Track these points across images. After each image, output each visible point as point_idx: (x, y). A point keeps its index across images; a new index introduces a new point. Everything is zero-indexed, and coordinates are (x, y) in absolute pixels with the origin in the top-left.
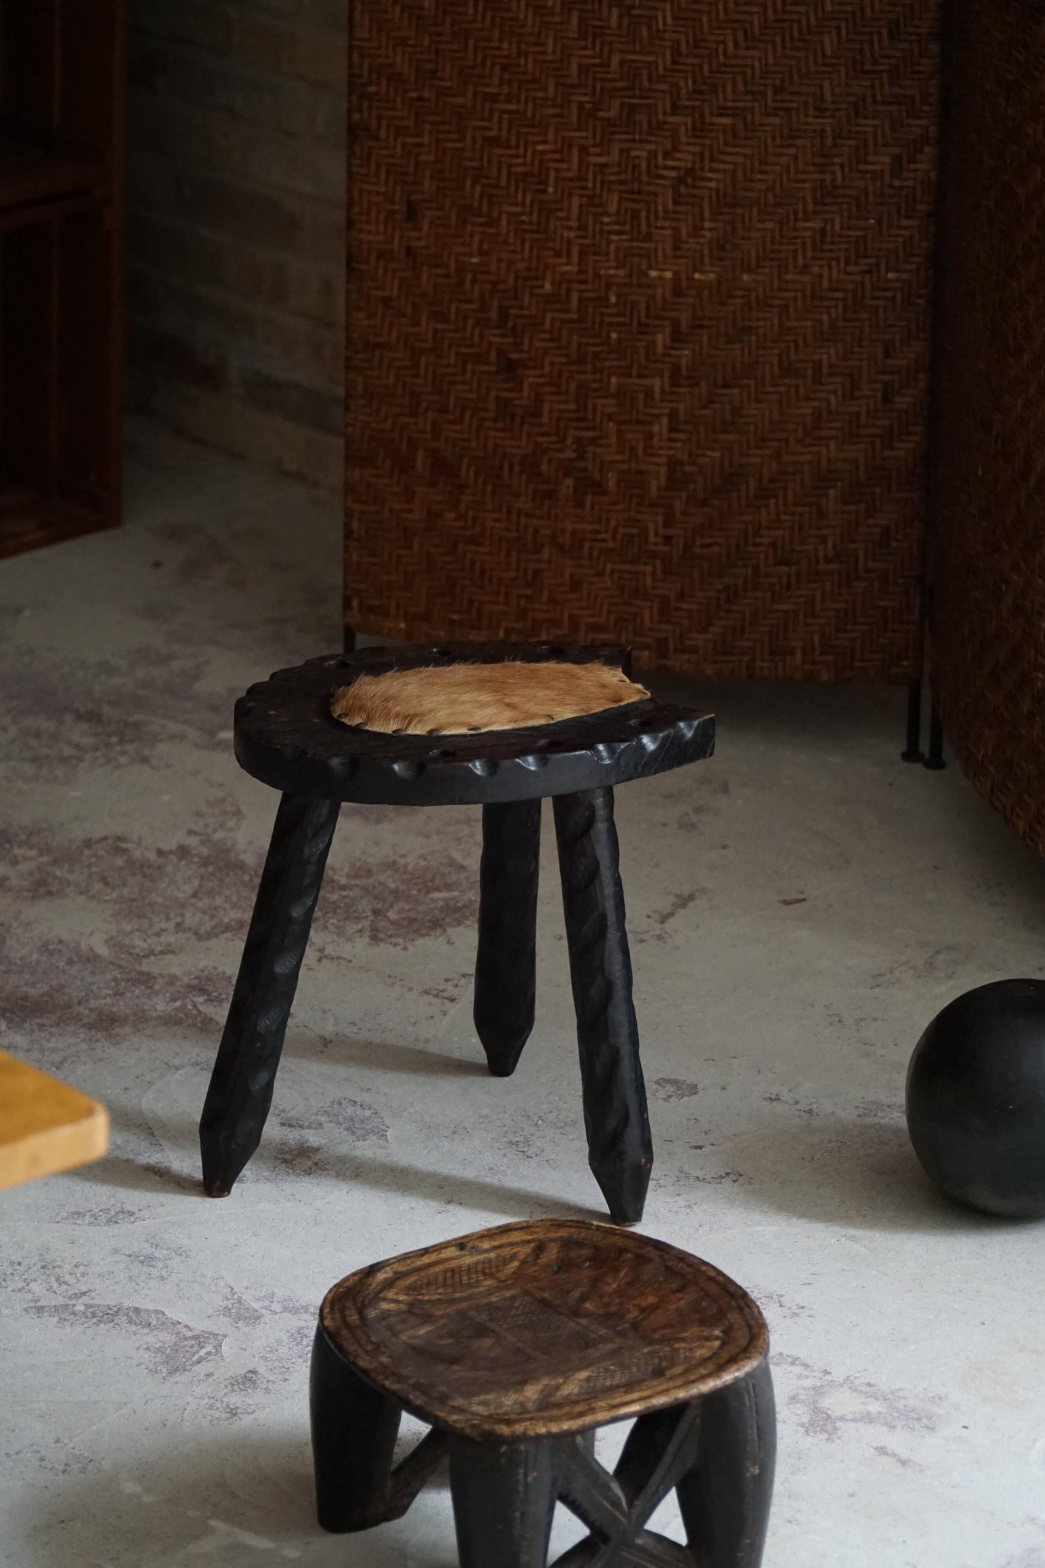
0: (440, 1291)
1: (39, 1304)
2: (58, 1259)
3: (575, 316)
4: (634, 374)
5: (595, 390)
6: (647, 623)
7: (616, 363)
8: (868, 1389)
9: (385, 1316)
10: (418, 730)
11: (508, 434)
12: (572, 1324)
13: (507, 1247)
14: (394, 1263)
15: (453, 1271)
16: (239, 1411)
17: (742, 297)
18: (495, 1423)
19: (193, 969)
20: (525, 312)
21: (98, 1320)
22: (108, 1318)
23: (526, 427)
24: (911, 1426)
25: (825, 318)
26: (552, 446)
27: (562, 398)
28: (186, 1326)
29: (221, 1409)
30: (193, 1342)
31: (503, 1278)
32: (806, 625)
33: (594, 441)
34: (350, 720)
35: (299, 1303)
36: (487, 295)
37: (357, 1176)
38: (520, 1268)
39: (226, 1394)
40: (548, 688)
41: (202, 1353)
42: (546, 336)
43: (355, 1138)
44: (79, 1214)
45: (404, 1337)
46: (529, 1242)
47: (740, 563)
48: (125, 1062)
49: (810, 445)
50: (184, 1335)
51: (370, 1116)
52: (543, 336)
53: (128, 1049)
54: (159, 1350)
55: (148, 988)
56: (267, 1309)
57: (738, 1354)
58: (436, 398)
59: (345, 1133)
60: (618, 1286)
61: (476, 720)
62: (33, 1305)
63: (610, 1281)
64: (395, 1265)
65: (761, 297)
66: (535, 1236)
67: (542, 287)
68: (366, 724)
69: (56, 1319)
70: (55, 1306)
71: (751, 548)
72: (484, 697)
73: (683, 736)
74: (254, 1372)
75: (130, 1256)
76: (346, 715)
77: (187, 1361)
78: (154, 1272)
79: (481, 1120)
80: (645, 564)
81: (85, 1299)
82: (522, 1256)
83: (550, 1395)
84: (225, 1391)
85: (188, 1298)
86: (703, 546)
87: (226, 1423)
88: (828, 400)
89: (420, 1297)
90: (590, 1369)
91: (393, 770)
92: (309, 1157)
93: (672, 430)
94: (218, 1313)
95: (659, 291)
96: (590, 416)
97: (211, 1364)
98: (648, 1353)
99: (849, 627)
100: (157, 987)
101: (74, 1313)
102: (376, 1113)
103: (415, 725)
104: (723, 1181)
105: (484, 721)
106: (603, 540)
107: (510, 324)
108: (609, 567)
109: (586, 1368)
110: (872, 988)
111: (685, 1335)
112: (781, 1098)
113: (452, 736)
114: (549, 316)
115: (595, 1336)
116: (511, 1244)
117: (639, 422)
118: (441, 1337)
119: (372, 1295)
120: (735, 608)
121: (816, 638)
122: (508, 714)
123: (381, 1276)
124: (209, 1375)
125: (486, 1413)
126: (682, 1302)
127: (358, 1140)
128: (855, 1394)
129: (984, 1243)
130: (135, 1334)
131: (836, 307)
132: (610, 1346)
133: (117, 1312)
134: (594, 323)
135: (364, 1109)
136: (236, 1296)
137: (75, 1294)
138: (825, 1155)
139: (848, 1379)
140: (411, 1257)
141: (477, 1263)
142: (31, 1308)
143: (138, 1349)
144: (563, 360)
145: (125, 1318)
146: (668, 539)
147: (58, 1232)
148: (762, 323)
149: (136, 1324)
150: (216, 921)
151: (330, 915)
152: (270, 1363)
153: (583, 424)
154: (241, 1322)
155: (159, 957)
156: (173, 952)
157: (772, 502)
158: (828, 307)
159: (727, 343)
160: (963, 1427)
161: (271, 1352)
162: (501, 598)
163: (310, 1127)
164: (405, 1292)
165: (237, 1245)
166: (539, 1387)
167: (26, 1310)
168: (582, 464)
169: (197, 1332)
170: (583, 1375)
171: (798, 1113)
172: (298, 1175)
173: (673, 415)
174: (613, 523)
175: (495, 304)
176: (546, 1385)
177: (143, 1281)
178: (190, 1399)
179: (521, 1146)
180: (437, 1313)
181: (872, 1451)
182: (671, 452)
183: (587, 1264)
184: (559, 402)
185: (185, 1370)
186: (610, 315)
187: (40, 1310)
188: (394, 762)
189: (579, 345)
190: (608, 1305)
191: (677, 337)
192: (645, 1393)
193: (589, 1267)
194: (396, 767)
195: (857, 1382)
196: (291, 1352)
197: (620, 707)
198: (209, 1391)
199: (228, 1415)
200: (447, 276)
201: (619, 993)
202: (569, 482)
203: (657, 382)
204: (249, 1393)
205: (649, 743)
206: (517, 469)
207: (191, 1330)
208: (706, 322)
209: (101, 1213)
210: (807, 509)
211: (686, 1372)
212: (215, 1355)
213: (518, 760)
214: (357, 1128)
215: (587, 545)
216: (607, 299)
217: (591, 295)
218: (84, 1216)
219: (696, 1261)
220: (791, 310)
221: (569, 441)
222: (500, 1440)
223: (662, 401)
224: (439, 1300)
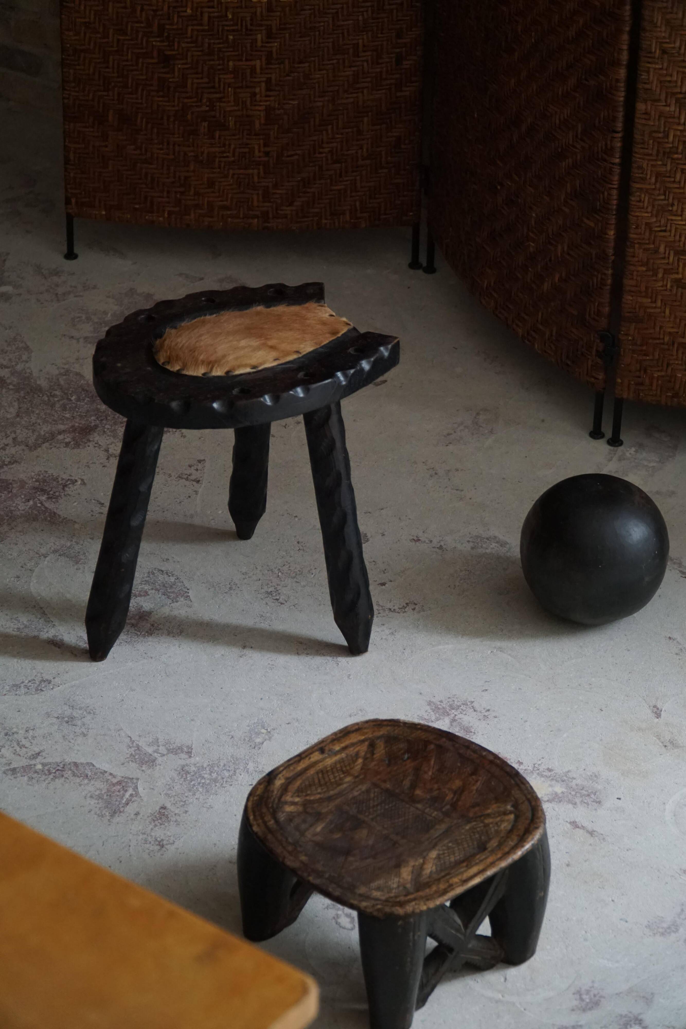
0: (319, 790)
1: (12, 766)
2: (14, 726)
3: (207, 28)
4: (244, 59)
5: (219, 70)
6: (255, 203)
7: (233, 53)
8: (549, 774)
9: (291, 818)
10: (218, 372)
11: (166, 99)
12: (412, 809)
13: (350, 747)
14: (283, 770)
15: (322, 771)
16: (165, 842)
17: (310, 10)
18: (393, 906)
19: (33, 474)
20: (175, 27)
21: (54, 776)
22: (59, 774)
23: (177, 94)
24: (586, 801)
25: (360, 18)
26: (194, 104)
27: (200, 76)
28: (111, 774)
29: (153, 843)
30: (119, 787)
31: (356, 775)
32: (351, 197)
33: (220, 100)
34: (171, 367)
35: (176, 744)
36: (150, 18)
37: (181, 632)
38: (364, 764)
39: (152, 829)
40: (291, 330)
41: (127, 795)
42: (189, 40)
43: (170, 601)
44: (16, 686)
45: (309, 835)
46: (363, 741)
47: (311, 165)
48: (11, 555)
49: (352, 93)
50: (112, 782)
51: (175, 582)
52: (186, 40)
53: (10, 544)
54: (100, 797)
55: (9, 492)
56: (157, 753)
57: (529, 825)
58: (120, 79)
59: (163, 597)
60: (433, 773)
61: (254, 362)
62: (8, 768)
63: (426, 769)
64: (284, 772)
65: (321, 9)
66: (366, 736)
67: (186, 11)
68: (183, 369)
69: (26, 778)
70: (23, 767)
71: (317, 155)
72: (254, 343)
73: (383, 356)
74: (164, 808)
75: (58, 718)
76: (169, 363)
77: (119, 804)
78: (77, 730)
79: (244, 576)
80: (253, 169)
81: (39, 759)
82: (363, 754)
83: (419, 875)
84: (151, 826)
85: (105, 750)
86: (288, 156)
87: (159, 854)
88: (363, 66)
89: (308, 798)
90: (437, 848)
91: (213, 408)
92: (147, 620)
93: (268, 90)
94: (127, 760)
95: (259, 10)
96: (217, 85)
97: (135, 804)
98: (470, 829)
99: (377, 196)
100: (14, 491)
101: (36, 772)
102: (178, 578)
103: (216, 368)
104: (406, 610)
105: (260, 361)
106: (227, 157)
107: (166, 34)
108: (231, 172)
109: (434, 847)
110: (447, 446)
111: (489, 811)
112: (420, 538)
113: (241, 375)
114: (190, 28)
115: (431, 818)
116: (353, 745)
117: (247, 87)
118: (331, 832)
119: (276, 801)
120: (309, 190)
121: (358, 204)
122: (274, 354)
123: (279, 782)
124: (137, 814)
125: (383, 898)
126: (479, 783)
127: (173, 602)
128: (543, 779)
129: (581, 644)
130: (80, 785)
131: (367, 11)
132: (443, 827)
133: (63, 768)
134: (218, 31)
135: (169, 576)
136: (135, 744)
137: (33, 755)
138: (461, 582)
139: (535, 767)
140: (292, 764)
141: (336, 763)
142: (7, 770)
143: (85, 798)
144: (200, 53)
145: (70, 772)
146: (267, 154)
147: (7, 703)
148: (322, 24)
149: (78, 776)
150: (36, 434)
151: (104, 422)
152: (172, 799)
153: (212, 90)
154: (144, 766)
155: (9, 467)
156: (16, 462)
157: (330, 127)
158: (363, 12)
159: (301, 37)
160: (618, 799)
161: (170, 789)
162: (165, 194)
163: (140, 596)
164: (296, 794)
165: (123, 700)
166: (410, 869)
167: (4, 773)
168: (213, 113)
169: (119, 779)
170: (433, 854)
171: (434, 549)
172: (144, 636)
173: (268, 81)
174: (232, 147)
175: (156, 21)
176: (413, 866)
177: (73, 739)
178: (131, 837)
179: (274, 595)
180: (324, 811)
181: (569, 825)
182: (268, 103)
183: (406, 756)
184: (197, 78)
185: (120, 812)
186: (227, 26)
187: (14, 771)
188: (213, 402)
189: (209, 44)
190: (431, 790)
191: (270, 35)
192: (481, 867)
193: (408, 758)
194: (215, 405)
195: (541, 769)
196: (183, 788)
197: (338, 337)
198: (140, 828)
199: (158, 847)
200: (125, 8)
201: (350, 518)
202: (206, 124)
203: (258, 63)
204: (166, 826)
205: (365, 365)
206: (172, 119)
207: (114, 777)
208: (288, 26)
209: (30, 684)
210: (350, 130)
211: (500, 845)
212: (136, 796)
213: (291, 392)
214: (169, 592)
215: (217, 160)
216: (226, 16)
217: (216, 14)
218: (20, 687)
219: (477, 748)
220: (340, 15)
221: (205, 101)
222: (398, 917)
223: (261, 73)
224: (320, 799)
